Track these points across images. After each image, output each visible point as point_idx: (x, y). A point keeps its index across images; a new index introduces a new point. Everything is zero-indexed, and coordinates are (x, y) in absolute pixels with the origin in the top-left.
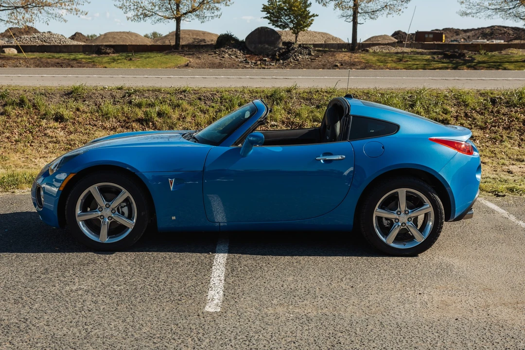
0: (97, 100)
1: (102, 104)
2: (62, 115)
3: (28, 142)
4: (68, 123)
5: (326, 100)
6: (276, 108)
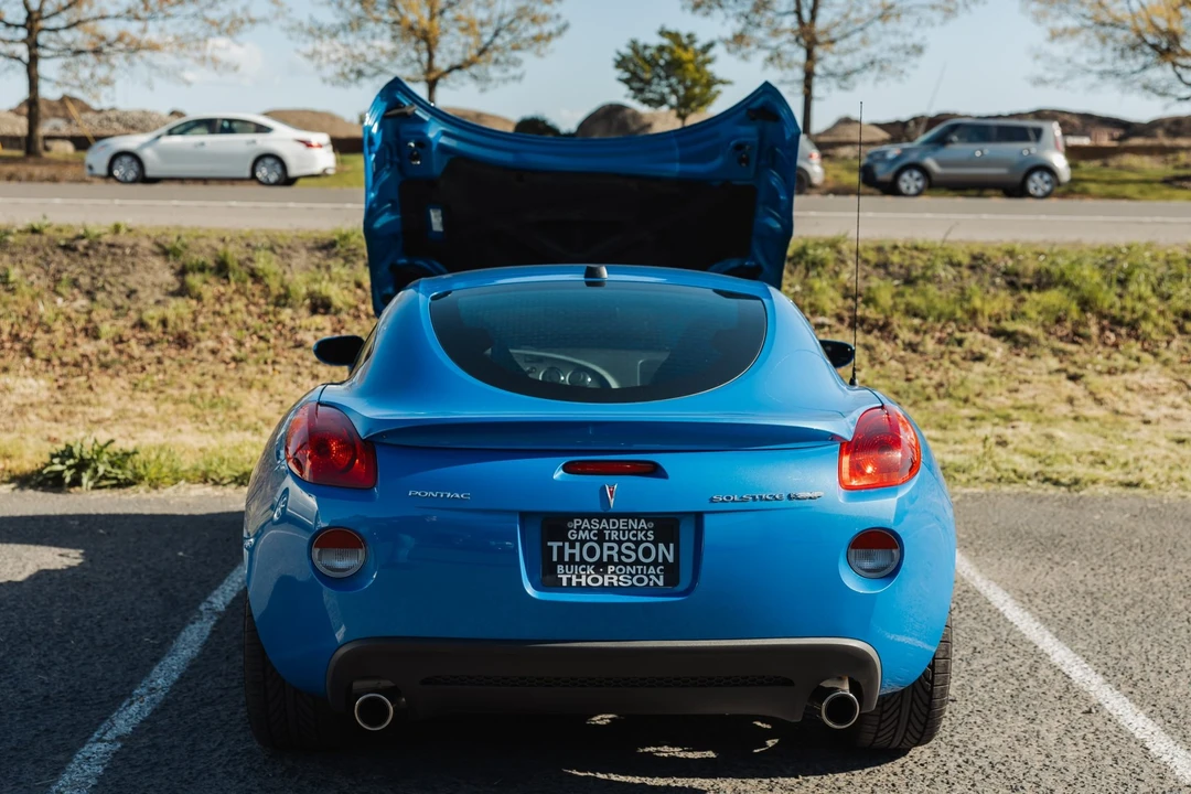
2: (328, 298)
3: (266, 363)
4: (343, 316)
5: (923, 268)
6: (817, 284)
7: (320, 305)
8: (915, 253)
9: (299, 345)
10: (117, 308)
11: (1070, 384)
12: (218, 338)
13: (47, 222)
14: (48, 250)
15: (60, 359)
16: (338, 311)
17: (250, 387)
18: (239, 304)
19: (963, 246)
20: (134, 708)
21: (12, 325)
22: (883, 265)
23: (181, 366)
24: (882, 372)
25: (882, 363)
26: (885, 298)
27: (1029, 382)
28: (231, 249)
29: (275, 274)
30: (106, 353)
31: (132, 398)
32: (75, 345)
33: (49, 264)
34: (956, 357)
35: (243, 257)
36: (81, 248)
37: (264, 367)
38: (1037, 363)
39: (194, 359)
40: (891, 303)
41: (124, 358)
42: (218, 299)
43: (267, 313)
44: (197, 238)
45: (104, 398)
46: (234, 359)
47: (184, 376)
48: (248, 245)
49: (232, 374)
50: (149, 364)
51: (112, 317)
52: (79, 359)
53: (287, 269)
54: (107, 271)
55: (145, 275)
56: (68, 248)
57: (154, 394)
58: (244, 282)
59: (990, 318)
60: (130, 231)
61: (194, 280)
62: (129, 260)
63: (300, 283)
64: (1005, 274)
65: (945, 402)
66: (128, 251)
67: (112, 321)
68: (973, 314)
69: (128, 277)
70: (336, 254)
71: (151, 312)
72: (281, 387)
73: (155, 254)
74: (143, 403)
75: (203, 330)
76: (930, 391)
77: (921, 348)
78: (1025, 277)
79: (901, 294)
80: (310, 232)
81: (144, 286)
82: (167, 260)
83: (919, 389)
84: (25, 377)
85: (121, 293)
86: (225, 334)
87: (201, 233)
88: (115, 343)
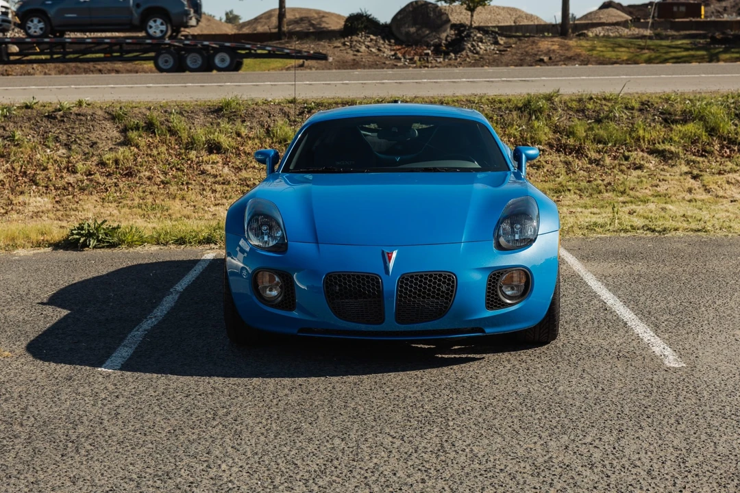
0: (262, 119)
1: (272, 125)
2: (219, 143)
3: (183, 184)
4: (229, 154)
5: (607, 111)
6: (536, 124)
7: (214, 148)
8: (604, 102)
9: (203, 172)
10: (85, 154)
11: (692, 181)
12: (151, 170)
13: (35, 101)
14: (38, 119)
15: (54, 185)
16: (226, 151)
17: (174, 198)
18: (163, 149)
19: (636, 96)
21: (22, 166)
22: (582, 111)
23: (130, 187)
24: (573, 177)
25: (574, 172)
26: (581, 131)
27: (666, 181)
28: (155, 114)
29: (184, 129)
30: (82, 181)
32: (62, 177)
33: (39, 128)
34: (624, 168)
35: (162, 119)
36: (58, 117)
37: (181, 186)
38: (675, 169)
39: (137, 183)
40: (584, 134)
41: (94, 184)
42: (149, 146)
43: (181, 154)
44: (132, 108)
45: (85, 207)
46: (162, 182)
47: (133, 193)
48: (166, 112)
49: (162, 191)
50: (110, 187)
51: (83, 160)
52: (66, 185)
53: (192, 125)
54: (77, 131)
55: (101, 132)
56: (50, 117)
57: (116, 204)
58: (165, 135)
59: (649, 142)
60: (89, 105)
61: (133, 135)
62: (91, 123)
63: (201, 134)
64: (661, 113)
65: (610, 194)
66: (89, 118)
67: (83, 162)
68: (638, 139)
69: (91, 135)
70: (223, 116)
71: (107, 156)
72: (193, 197)
73: (105, 119)
74: (111, 209)
75: (141, 166)
76: (602, 188)
77: (602, 163)
78: (676, 115)
79: (591, 129)
80: (205, 102)
81: (101, 140)
82: (114, 123)
83: (595, 187)
84: (35, 197)
85: (87, 144)
86: (155, 167)
87: (134, 104)
88: (87, 176)
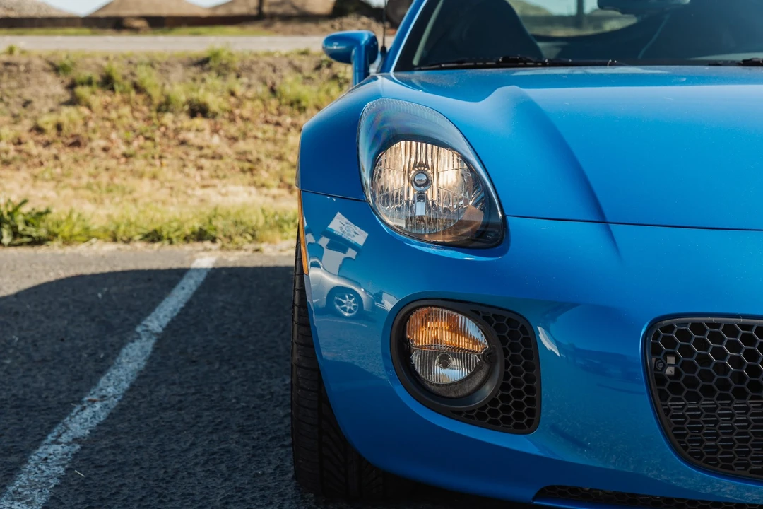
0: (263, 74)
1: (278, 82)
2: (205, 104)
3: (153, 158)
4: (219, 119)
7: (198, 110)
9: (183, 143)
10: (14, 116)
12: (108, 138)
16: (215, 115)
17: (141, 177)
18: (126, 110)
20: (87, 413)
23: (76, 161)
28: (115, 65)
29: (156, 86)
30: (7, 152)
31: (34, 186)
35: (126, 72)
37: (153, 161)
39: (87, 155)
41: (24, 156)
42: (106, 107)
43: (149, 119)
44: (84, 57)
45: (8, 186)
46: (125, 155)
47: (79, 169)
48: (130, 62)
49: (123, 167)
50: (47, 160)
51: (10, 123)
53: (166, 81)
54: (4, 85)
55: (38, 88)
57: (52, 184)
58: (129, 92)
60: (23, 52)
61: (83, 91)
62: (24, 76)
63: (180, 92)
66: (22, 68)
67: (10, 126)
69: (23, 90)
70: (210, 69)
71: (46, 119)
72: (169, 175)
73: (45, 70)
75: (94, 132)
81: (38, 96)
82: (58, 76)
85: (17, 103)
86: (114, 136)
87: (86, 54)
88: (15, 144)
